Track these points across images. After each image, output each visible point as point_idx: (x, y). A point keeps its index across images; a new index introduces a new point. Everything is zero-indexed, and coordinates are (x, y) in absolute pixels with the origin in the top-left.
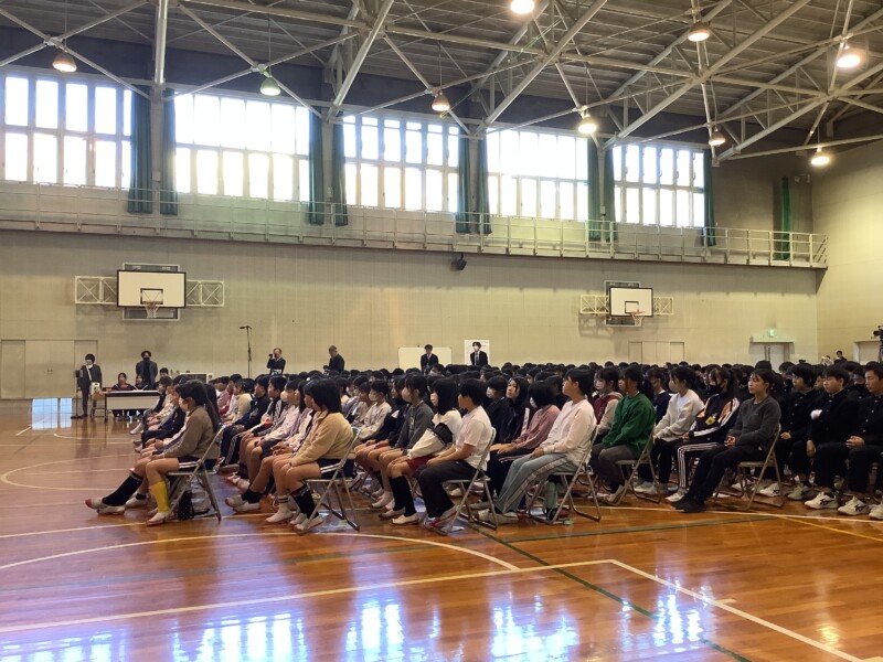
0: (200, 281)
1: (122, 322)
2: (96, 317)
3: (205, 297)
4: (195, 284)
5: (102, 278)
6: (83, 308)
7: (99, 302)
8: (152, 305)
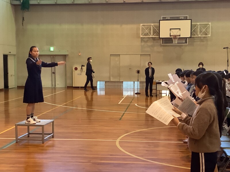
0: (198, 24)
1: (161, 46)
2: (150, 44)
3: (201, 32)
4: (196, 25)
5: (152, 24)
6: (144, 39)
7: (151, 36)
8: (175, 37)
